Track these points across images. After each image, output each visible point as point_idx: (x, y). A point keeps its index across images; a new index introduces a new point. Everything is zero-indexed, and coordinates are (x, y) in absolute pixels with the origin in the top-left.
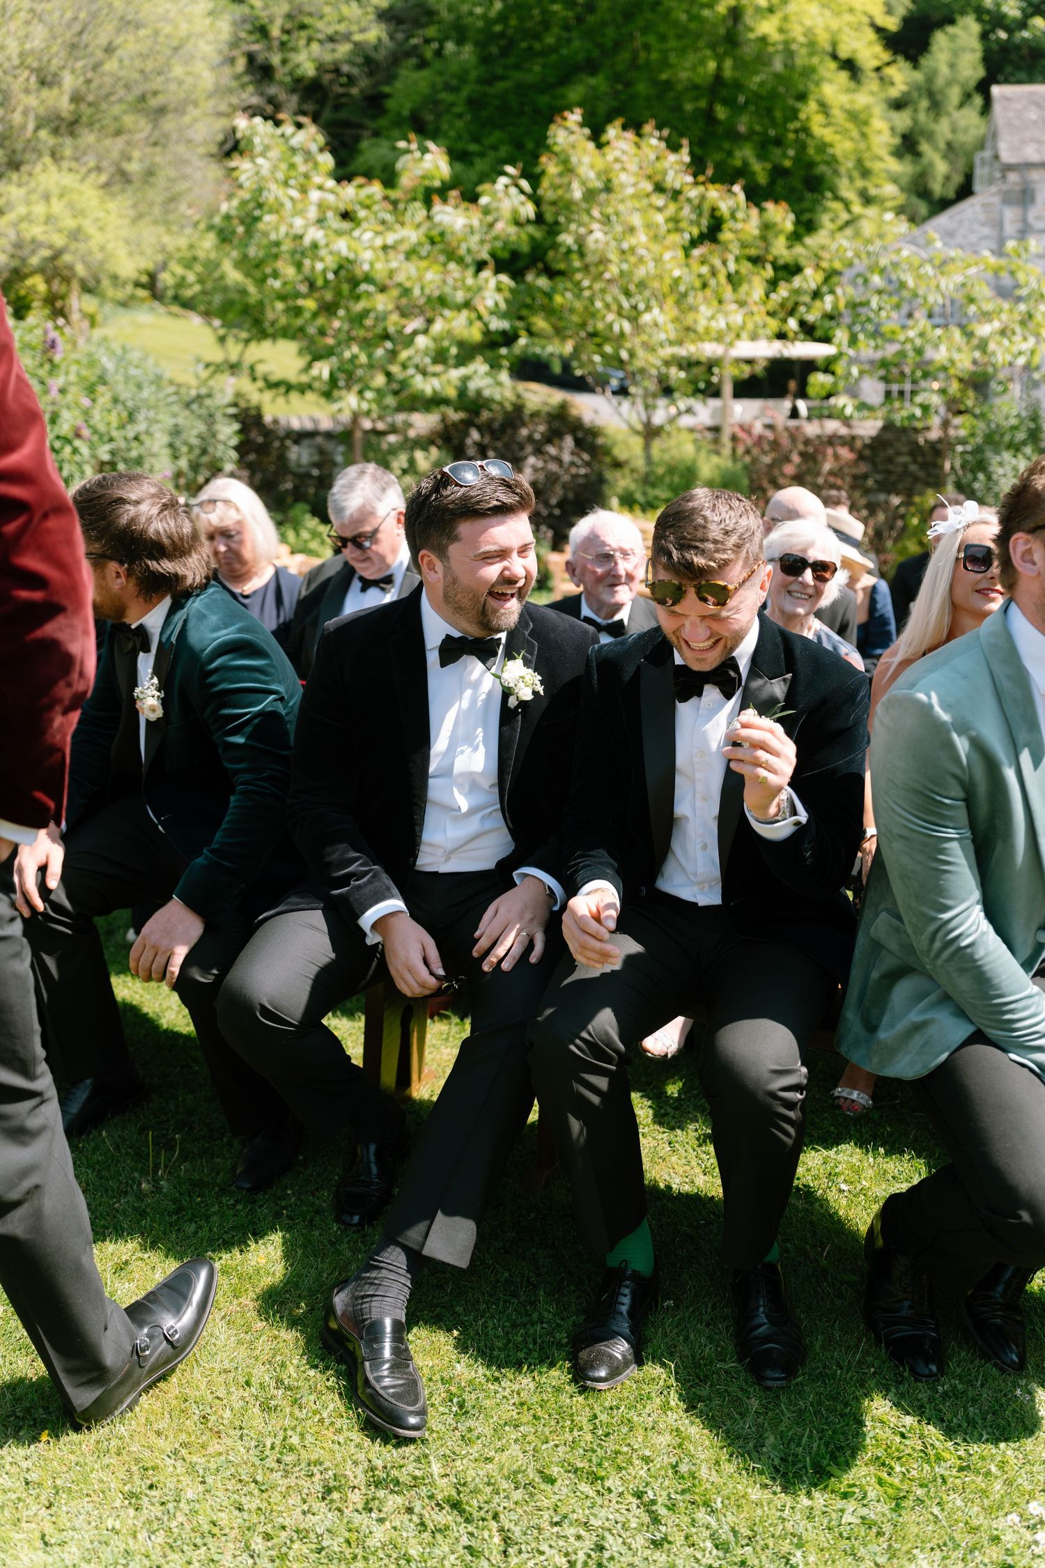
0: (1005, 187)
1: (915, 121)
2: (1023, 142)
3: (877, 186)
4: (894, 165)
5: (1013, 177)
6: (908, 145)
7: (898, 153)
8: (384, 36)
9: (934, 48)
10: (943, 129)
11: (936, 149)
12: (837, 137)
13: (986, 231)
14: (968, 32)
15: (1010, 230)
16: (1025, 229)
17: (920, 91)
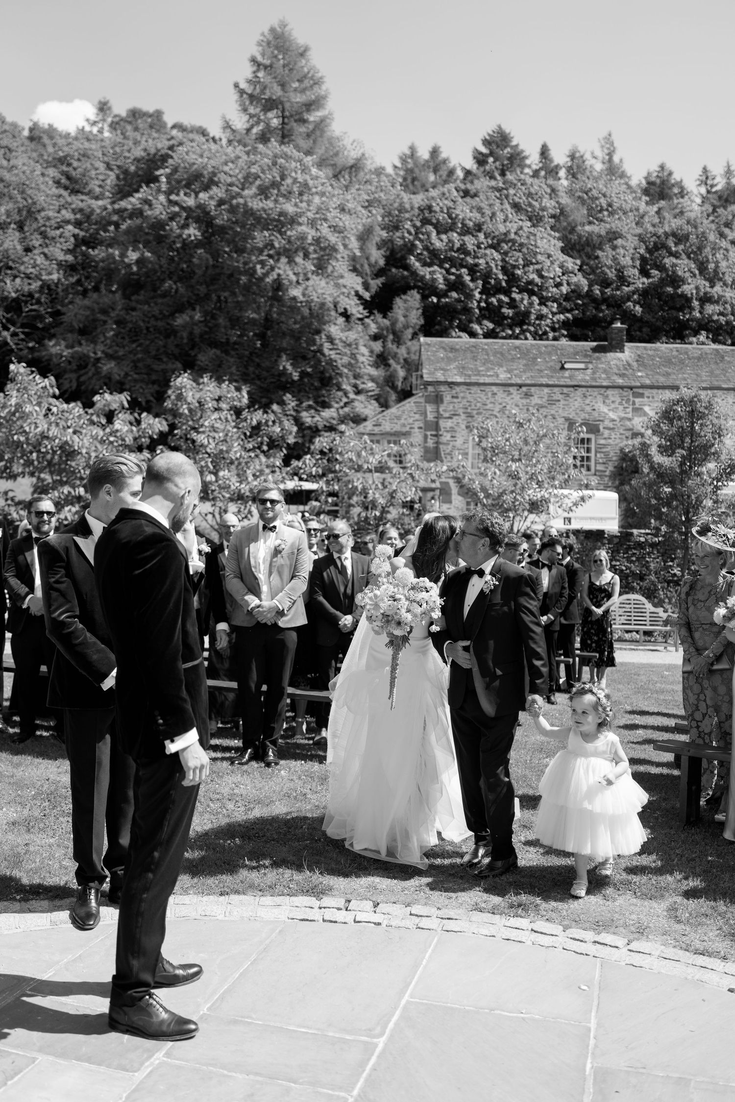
0: (426, 394)
1: (384, 347)
2: (435, 369)
3: (363, 383)
4: (374, 372)
5: (430, 388)
6: (382, 360)
7: (376, 365)
8: (62, 277)
9: (396, 307)
10: (402, 352)
11: (398, 363)
12: (338, 357)
13: (417, 416)
14: (413, 298)
15: (430, 417)
16: (438, 417)
17: (387, 329)
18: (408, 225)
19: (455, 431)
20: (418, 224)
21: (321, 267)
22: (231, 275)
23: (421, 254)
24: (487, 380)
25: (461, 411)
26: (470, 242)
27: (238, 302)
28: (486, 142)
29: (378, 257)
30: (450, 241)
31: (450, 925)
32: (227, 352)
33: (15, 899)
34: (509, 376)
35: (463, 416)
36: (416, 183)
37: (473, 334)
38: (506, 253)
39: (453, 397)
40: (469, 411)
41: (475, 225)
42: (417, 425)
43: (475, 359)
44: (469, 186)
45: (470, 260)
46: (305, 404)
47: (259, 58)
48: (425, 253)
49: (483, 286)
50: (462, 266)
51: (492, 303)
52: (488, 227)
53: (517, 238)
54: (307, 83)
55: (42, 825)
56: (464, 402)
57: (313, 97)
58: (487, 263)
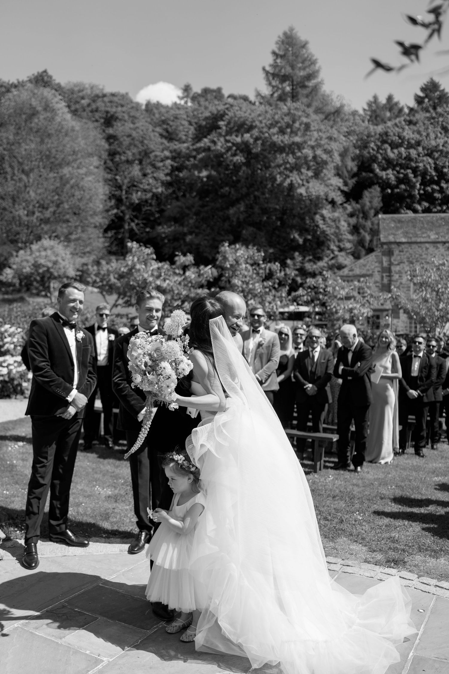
0: (382, 250)
1: (358, 221)
2: (389, 234)
3: (344, 244)
4: (350, 237)
5: (385, 247)
6: (355, 229)
7: (352, 233)
8: (164, 190)
9: (364, 197)
10: (368, 224)
11: (366, 231)
12: (328, 229)
13: (377, 264)
14: (376, 191)
15: (385, 264)
16: (391, 264)
17: (359, 211)
18: (372, 145)
19: (401, 273)
20: (379, 144)
21: (317, 175)
22: (261, 183)
23: (381, 162)
24: (422, 240)
25: (405, 260)
26: (413, 152)
27: (266, 198)
28: (423, 90)
29: (352, 165)
30: (400, 153)
31: (348, 569)
32: (259, 229)
33: (102, 537)
34: (437, 236)
35: (407, 263)
36: (378, 119)
37: (415, 211)
38: (437, 159)
39: (400, 251)
40: (411, 259)
41: (416, 141)
42: (376, 270)
43: (414, 226)
44: (412, 118)
45: (413, 165)
46: (307, 258)
47: (277, 51)
48: (384, 162)
49: (422, 180)
50: (408, 168)
51: (428, 191)
52: (425, 143)
53: (444, 149)
54: (307, 63)
55: (124, 499)
56: (408, 254)
57: (311, 72)
58: (424, 166)
